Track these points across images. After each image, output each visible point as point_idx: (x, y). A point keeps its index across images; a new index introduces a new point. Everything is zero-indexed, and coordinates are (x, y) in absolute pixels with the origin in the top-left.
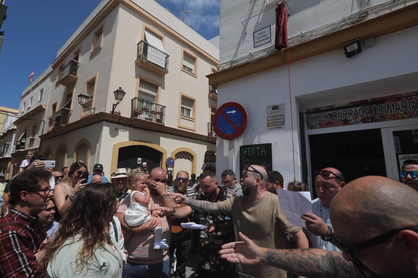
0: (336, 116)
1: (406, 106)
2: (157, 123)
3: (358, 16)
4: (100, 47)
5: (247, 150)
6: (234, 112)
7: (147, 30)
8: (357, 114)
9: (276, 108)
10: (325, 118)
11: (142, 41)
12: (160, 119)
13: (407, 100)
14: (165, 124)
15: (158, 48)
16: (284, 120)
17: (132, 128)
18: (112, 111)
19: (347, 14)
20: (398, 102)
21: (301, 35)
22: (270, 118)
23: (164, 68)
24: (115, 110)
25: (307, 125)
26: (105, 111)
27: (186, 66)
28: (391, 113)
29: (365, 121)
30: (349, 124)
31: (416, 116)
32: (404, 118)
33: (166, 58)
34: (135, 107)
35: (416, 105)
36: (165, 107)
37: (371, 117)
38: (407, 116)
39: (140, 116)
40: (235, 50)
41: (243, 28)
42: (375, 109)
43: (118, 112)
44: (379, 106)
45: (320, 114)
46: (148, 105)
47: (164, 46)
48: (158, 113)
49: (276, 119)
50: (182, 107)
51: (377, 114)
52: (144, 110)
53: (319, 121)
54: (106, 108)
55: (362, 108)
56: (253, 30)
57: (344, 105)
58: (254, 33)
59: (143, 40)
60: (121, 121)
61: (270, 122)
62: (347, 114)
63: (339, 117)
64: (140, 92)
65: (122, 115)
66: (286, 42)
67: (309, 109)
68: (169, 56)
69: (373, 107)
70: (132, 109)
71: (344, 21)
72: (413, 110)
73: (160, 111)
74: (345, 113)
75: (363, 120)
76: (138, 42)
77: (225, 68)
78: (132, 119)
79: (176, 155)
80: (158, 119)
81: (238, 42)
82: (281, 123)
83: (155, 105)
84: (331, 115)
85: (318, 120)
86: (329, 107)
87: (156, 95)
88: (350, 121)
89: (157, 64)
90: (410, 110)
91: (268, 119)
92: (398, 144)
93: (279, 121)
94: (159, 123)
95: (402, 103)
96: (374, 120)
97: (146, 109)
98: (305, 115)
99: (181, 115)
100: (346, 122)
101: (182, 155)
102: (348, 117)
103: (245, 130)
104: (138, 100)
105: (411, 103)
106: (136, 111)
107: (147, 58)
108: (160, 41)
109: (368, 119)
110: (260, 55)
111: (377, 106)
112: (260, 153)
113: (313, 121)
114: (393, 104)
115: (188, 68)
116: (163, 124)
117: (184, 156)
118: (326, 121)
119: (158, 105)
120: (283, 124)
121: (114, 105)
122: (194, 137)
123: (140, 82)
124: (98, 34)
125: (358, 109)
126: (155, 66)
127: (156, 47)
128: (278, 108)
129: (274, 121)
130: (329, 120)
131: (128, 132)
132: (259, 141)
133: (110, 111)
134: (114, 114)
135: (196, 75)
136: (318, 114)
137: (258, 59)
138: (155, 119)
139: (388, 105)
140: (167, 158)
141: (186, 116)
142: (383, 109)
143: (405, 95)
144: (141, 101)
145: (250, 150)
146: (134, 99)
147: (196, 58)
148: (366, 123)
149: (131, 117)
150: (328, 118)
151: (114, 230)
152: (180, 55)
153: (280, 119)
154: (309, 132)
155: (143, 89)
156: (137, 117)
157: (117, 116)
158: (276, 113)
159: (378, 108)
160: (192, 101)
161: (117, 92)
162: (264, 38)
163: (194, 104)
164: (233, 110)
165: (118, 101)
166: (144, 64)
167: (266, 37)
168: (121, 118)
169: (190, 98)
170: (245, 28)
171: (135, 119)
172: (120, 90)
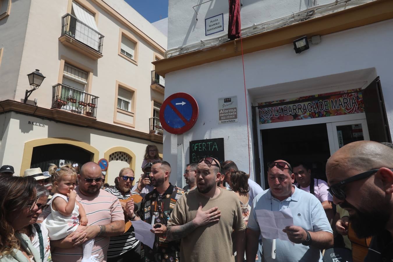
0: (286, 110)
1: (347, 102)
2: (87, 116)
3: (306, 14)
4: (6, 14)
5: (197, 146)
6: (183, 103)
7: (75, 1)
8: (306, 109)
9: (229, 100)
10: (276, 113)
11: (68, 15)
12: (90, 111)
13: (348, 96)
14: (97, 118)
15: (90, 26)
16: (236, 113)
17: (53, 123)
18: (24, 99)
19: (296, 11)
20: (340, 98)
22: (222, 111)
23: (96, 51)
24: (29, 99)
25: (260, 119)
26: (14, 98)
27: (124, 51)
28: (335, 108)
29: (313, 116)
30: (299, 119)
31: (355, 112)
32: (345, 114)
33: (100, 38)
34: (58, 96)
35: (355, 101)
36: (98, 97)
37: (318, 112)
38: (348, 112)
39: (65, 107)
40: (185, 36)
41: (194, 13)
42: (321, 104)
43: (34, 100)
44: (325, 102)
45: (271, 108)
46: (75, 93)
47: (97, 24)
48: (89, 104)
49: (229, 112)
50: (118, 99)
51: (323, 109)
52: (70, 100)
53: (271, 116)
54: (15, 94)
55: (309, 103)
56: (205, 16)
57: (294, 100)
58: (205, 20)
59: (70, 13)
60: (37, 113)
61: (222, 115)
62: (296, 109)
63: (289, 111)
64: (64, 77)
65: (39, 105)
66: (239, 33)
67: (262, 103)
68: (103, 37)
69: (319, 102)
70: (53, 97)
71: (293, 17)
72: (352, 106)
73: (91, 102)
74: (295, 107)
75: (311, 115)
76: (62, 15)
77: (173, 55)
78: (53, 111)
79: (110, 156)
80: (88, 112)
81: (188, 28)
82: (233, 116)
83: (84, 94)
84: (282, 109)
85: (269, 114)
86: (280, 101)
87: (87, 82)
88: (300, 115)
89: (88, 45)
90: (351, 106)
91: (219, 113)
92: (341, 138)
93: (231, 114)
94: (89, 117)
95: (344, 99)
96: (320, 115)
97: (73, 100)
98: (257, 108)
99: (117, 108)
100: (296, 117)
101: (118, 155)
102: (298, 112)
103: (195, 123)
104: (62, 88)
105: (351, 100)
106: (59, 101)
107: (75, 37)
108: (92, 17)
109: (316, 114)
110: (212, 43)
111: (323, 101)
112: (211, 149)
113: (265, 115)
114: (336, 100)
115: (127, 53)
116: (95, 118)
117: (120, 158)
118: (277, 115)
119: (88, 94)
120: (236, 117)
121: (27, 92)
122: (132, 134)
123: (65, 65)
125: (306, 103)
126: (86, 48)
127: (87, 24)
128: (231, 100)
129: (226, 114)
131: (46, 127)
132: (210, 136)
133: (21, 99)
134: (27, 103)
136: (270, 108)
137: (210, 48)
138: (85, 111)
139: (332, 101)
140: (99, 159)
141: (123, 109)
142: (328, 105)
143: (346, 92)
144: (66, 88)
145: (201, 145)
146: (56, 86)
147: (137, 43)
148: (313, 118)
149: (51, 109)
150: (279, 113)
151: (39, 240)
152: (118, 37)
153: (232, 112)
154: (261, 127)
155: (69, 75)
156: (60, 108)
157: (32, 107)
158: (228, 105)
159: (324, 104)
160: (131, 92)
161: (33, 75)
162: (216, 26)
163: (133, 95)
164: (183, 102)
165: (34, 87)
166: (70, 43)
167: (218, 25)
168: (37, 109)
169: (128, 89)
170: (196, 13)
171: (58, 111)
172: (37, 72)
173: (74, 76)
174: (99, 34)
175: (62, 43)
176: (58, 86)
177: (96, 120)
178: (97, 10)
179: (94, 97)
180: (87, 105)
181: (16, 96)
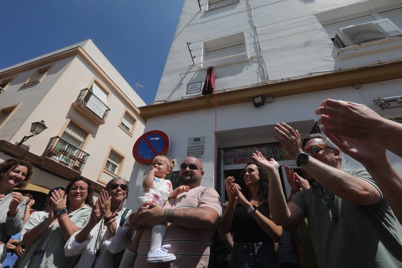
0: (247, 154)
2: (73, 170)
4: (38, 81)
7: (96, 83)
9: (198, 140)
10: (238, 156)
11: (87, 89)
12: (78, 166)
14: (82, 173)
15: (102, 100)
16: (203, 150)
18: (19, 142)
19: (255, 82)
21: (223, 90)
22: (190, 148)
23: (101, 118)
24: (23, 143)
25: (224, 161)
26: (9, 141)
27: (124, 125)
33: (106, 111)
34: (52, 146)
36: (89, 155)
39: (55, 157)
40: (170, 94)
41: (180, 80)
43: (28, 146)
45: (235, 152)
46: (69, 149)
47: (108, 101)
48: (78, 160)
49: (196, 149)
50: (108, 161)
51: (278, 155)
52: (62, 152)
54: (12, 137)
55: (266, 150)
56: (188, 82)
58: (188, 85)
59: (89, 88)
61: (190, 151)
63: (250, 155)
64: (65, 133)
65: (30, 151)
68: (110, 110)
69: (275, 149)
70: (48, 147)
73: (81, 158)
76: (82, 89)
78: (42, 158)
80: (75, 166)
81: (174, 89)
82: (200, 153)
83: (78, 150)
84: (244, 154)
85: (233, 157)
87: (83, 141)
89: (95, 112)
91: (188, 149)
94: (75, 170)
97: (65, 152)
98: (222, 151)
99: (104, 169)
104: (59, 140)
106: (52, 150)
107: (86, 104)
108: (106, 95)
111: (278, 148)
113: (229, 158)
115: (125, 126)
116: (80, 173)
119: (81, 151)
120: (202, 153)
121: (25, 137)
123: (69, 124)
124: (42, 72)
125: (264, 150)
126: (92, 114)
127: (99, 98)
129: (194, 151)
130: (242, 157)
133: (16, 143)
134: (20, 147)
135: (132, 134)
138: (72, 165)
141: (110, 171)
144: (63, 141)
146: (54, 138)
147: (136, 120)
149: (42, 156)
150: (241, 156)
152: (122, 114)
153: (199, 149)
154: (225, 168)
155: (70, 132)
156: (50, 157)
157: (24, 151)
158: (197, 144)
159: (278, 150)
160: (120, 157)
161: (36, 124)
162: (196, 88)
163: (122, 161)
164: (157, 138)
165: (33, 134)
166: (81, 108)
167: (197, 88)
168: (27, 153)
169: (119, 154)
170: (182, 80)
171: (47, 159)
172: (41, 123)
173: (74, 134)
174: (107, 107)
175: (73, 107)
176: (56, 138)
177: (81, 174)
178: (111, 91)
179: (85, 154)
180: (77, 160)
181: (12, 139)
